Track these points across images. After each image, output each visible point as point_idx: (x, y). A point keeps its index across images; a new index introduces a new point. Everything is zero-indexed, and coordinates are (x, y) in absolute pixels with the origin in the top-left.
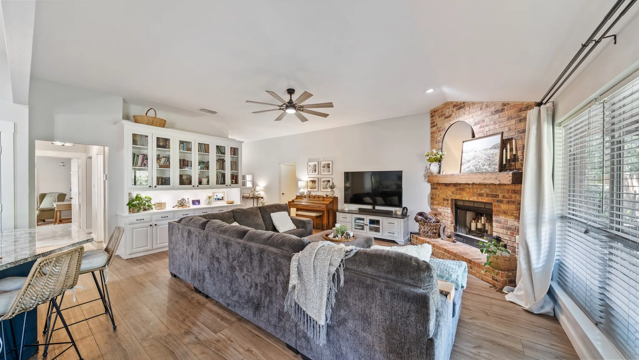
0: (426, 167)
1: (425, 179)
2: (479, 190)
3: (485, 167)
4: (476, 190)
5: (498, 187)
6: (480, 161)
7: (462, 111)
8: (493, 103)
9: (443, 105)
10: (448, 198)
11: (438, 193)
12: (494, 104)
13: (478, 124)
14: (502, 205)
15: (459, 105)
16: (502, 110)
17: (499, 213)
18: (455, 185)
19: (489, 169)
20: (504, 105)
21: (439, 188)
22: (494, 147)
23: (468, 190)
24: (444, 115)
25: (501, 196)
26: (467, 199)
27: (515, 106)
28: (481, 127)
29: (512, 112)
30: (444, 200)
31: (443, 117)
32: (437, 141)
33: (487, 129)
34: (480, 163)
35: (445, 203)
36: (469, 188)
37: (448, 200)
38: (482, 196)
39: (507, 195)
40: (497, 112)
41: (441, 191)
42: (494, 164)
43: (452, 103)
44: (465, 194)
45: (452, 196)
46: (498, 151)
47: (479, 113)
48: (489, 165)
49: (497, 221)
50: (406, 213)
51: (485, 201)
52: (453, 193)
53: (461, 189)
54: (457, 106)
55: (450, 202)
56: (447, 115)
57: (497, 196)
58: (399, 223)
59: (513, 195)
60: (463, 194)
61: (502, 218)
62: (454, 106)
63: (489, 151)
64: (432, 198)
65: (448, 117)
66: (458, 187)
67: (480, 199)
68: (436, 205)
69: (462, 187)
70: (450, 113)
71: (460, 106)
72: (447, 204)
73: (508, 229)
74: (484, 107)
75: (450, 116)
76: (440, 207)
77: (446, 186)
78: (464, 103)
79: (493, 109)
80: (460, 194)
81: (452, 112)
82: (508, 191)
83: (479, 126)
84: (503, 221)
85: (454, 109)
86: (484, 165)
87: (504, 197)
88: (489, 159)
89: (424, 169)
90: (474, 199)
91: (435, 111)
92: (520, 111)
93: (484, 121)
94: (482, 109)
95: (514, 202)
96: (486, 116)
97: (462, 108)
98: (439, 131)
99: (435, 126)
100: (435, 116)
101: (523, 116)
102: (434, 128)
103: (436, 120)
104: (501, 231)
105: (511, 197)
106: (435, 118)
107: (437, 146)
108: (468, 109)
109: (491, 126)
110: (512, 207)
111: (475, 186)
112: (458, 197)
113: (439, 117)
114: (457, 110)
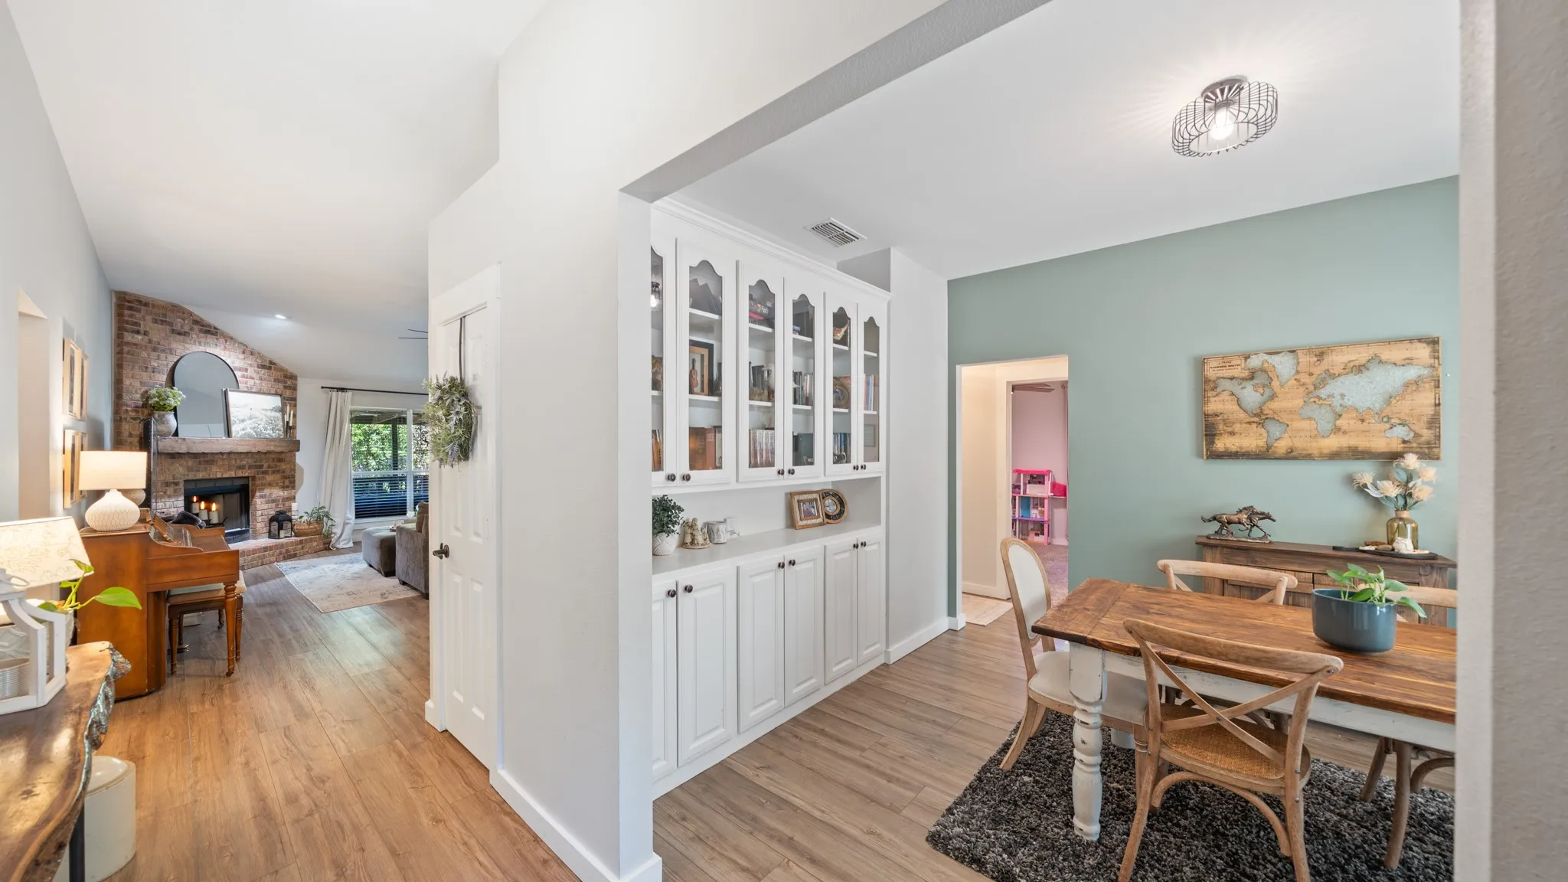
2: (238, 461)
3: (268, 432)
4: (233, 462)
5: (263, 456)
6: (259, 422)
7: (210, 339)
8: (259, 353)
9: (167, 303)
10: (176, 481)
12: (260, 355)
14: (266, 477)
15: (206, 326)
16: (270, 368)
17: (263, 487)
18: (195, 456)
19: (273, 435)
20: (271, 362)
22: (274, 410)
23: (220, 463)
25: (266, 465)
26: (219, 476)
27: (281, 370)
29: (279, 375)
30: (167, 484)
31: (168, 327)
32: (147, 368)
34: (261, 426)
35: (170, 490)
36: (223, 460)
37: (176, 484)
38: (242, 469)
39: (272, 464)
40: (263, 367)
42: (277, 429)
43: (191, 314)
44: (214, 468)
45: (188, 475)
46: (279, 415)
47: (242, 356)
51: (246, 475)
52: (190, 469)
53: (207, 461)
54: (203, 326)
55: (182, 486)
56: (178, 327)
57: (261, 466)
59: (278, 464)
60: (210, 470)
61: (267, 491)
63: (269, 413)
65: (180, 334)
66: (201, 459)
67: (240, 474)
69: (209, 458)
70: (186, 329)
71: (210, 331)
72: (175, 491)
73: (273, 501)
74: (249, 353)
75: (185, 334)
77: (173, 458)
78: (215, 328)
79: (259, 361)
80: (206, 469)
81: (191, 329)
82: (274, 460)
84: (268, 494)
85: (196, 328)
86: (266, 429)
87: (269, 467)
88: (271, 423)
90: (233, 474)
91: (141, 302)
92: (286, 376)
93: (246, 370)
94: (244, 353)
95: (278, 471)
96: (251, 365)
97: (212, 334)
98: (155, 350)
99: (138, 332)
100: (140, 312)
101: (289, 383)
102: (136, 336)
103: (142, 323)
104: (266, 506)
105: (276, 466)
106: (138, 315)
107: (145, 376)
108: (222, 340)
109: (258, 382)
110: (277, 476)
111: (232, 456)
112: (200, 475)
113: (155, 321)
114: (201, 331)
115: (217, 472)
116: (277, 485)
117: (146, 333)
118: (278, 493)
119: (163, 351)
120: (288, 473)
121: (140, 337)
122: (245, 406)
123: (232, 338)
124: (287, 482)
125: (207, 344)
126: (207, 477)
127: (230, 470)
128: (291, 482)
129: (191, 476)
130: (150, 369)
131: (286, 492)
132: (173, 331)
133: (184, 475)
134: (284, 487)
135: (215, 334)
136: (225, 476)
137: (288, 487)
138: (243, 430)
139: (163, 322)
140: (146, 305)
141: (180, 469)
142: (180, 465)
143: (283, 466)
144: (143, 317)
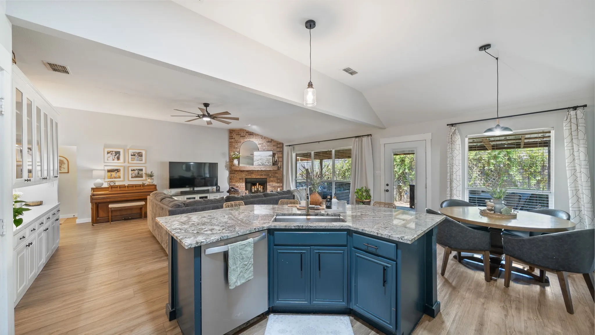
0: (226, 161)
1: (226, 168)
2: (261, 173)
4: (259, 173)
5: (269, 171)
6: (263, 160)
7: (251, 136)
8: (268, 138)
9: (239, 129)
11: (236, 176)
13: (261, 144)
14: (271, 178)
16: (271, 142)
17: (270, 181)
18: (247, 171)
19: (268, 164)
20: (272, 140)
21: (237, 173)
22: (270, 156)
23: (255, 174)
24: (240, 135)
25: (270, 175)
26: (255, 177)
27: (275, 142)
28: (262, 146)
29: (274, 144)
30: (240, 179)
31: (240, 136)
33: (264, 148)
35: (241, 181)
36: (256, 172)
37: (243, 179)
38: (262, 175)
39: (273, 174)
40: (269, 142)
41: (238, 175)
42: (270, 163)
43: (246, 130)
44: (253, 175)
46: (271, 158)
47: (261, 140)
48: (268, 162)
49: (269, 185)
50: (219, 189)
51: (263, 177)
52: (246, 175)
53: (251, 173)
54: (249, 133)
55: (244, 180)
56: (242, 135)
57: (269, 175)
58: (221, 195)
59: (275, 174)
60: (252, 175)
61: (271, 183)
62: (247, 132)
63: (268, 157)
64: (230, 179)
65: (243, 137)
66: (249, 172)
67: (261, 177)
68: (234, 182)
70: (244, 135)
71: (251, 134)
73: (274, 187)
74: (263, 138)
75: (244, 136)
76: (237, 183)
77: (242, 172)
78: (253, 133)
79: (267, 140)
80: (251, 175)
81: (246, 135)
82: (273, 173)
83: (260, 145)
84: (271, 184)
85: (247, 134)
86: (265, 163)
87: (272, 175)
88: (268, 161)
89: (225, 162)
90: (259, 177)
91: (233, 130)
92: (277, 144)
93: (263, 144)
94: (262, 138)
95: (275, 177)
96: (264, 142)
97: (252, 135)
98: (236, 142)
99: (232, 139)
100: (233, 133)
101: (279, 146)
102: (232, 140)
103: (233, 136)
104: (271, 188)
105: (274, 175)
106: (232, 134)
107: (234, 150)
108: (255, 136)
109: (267, 147)
110: (275, 179)
111: (259, 171)
112: (249, 177)
113: (236, 135)
114: (249, 135)
115: (254, 176)
116: (275, 181)
117: (234, 138)
118: (275, 184)
119: (239, 142)
120: (279, 178)
121: (233, 140)
122: (259, 156)
123: (258, 135)
124: (279, 181)
125: (250, 138)
126: (251, 178)
127: (258, 176)
128: (280, 181)
129: (247, 177)
130: (235, 148)
131: (278, 184)
132: (241, 136)
133: (245, 177)
134: (278, 183)
135: (253, 134)
136: (257, 177)
137: (279, 182)
138: (258, 163)
139: (238, 135)
140: (234, 131)
141: (244, 175)
142: (244, 174)
143: (277, 175)
144: (234, 134)
